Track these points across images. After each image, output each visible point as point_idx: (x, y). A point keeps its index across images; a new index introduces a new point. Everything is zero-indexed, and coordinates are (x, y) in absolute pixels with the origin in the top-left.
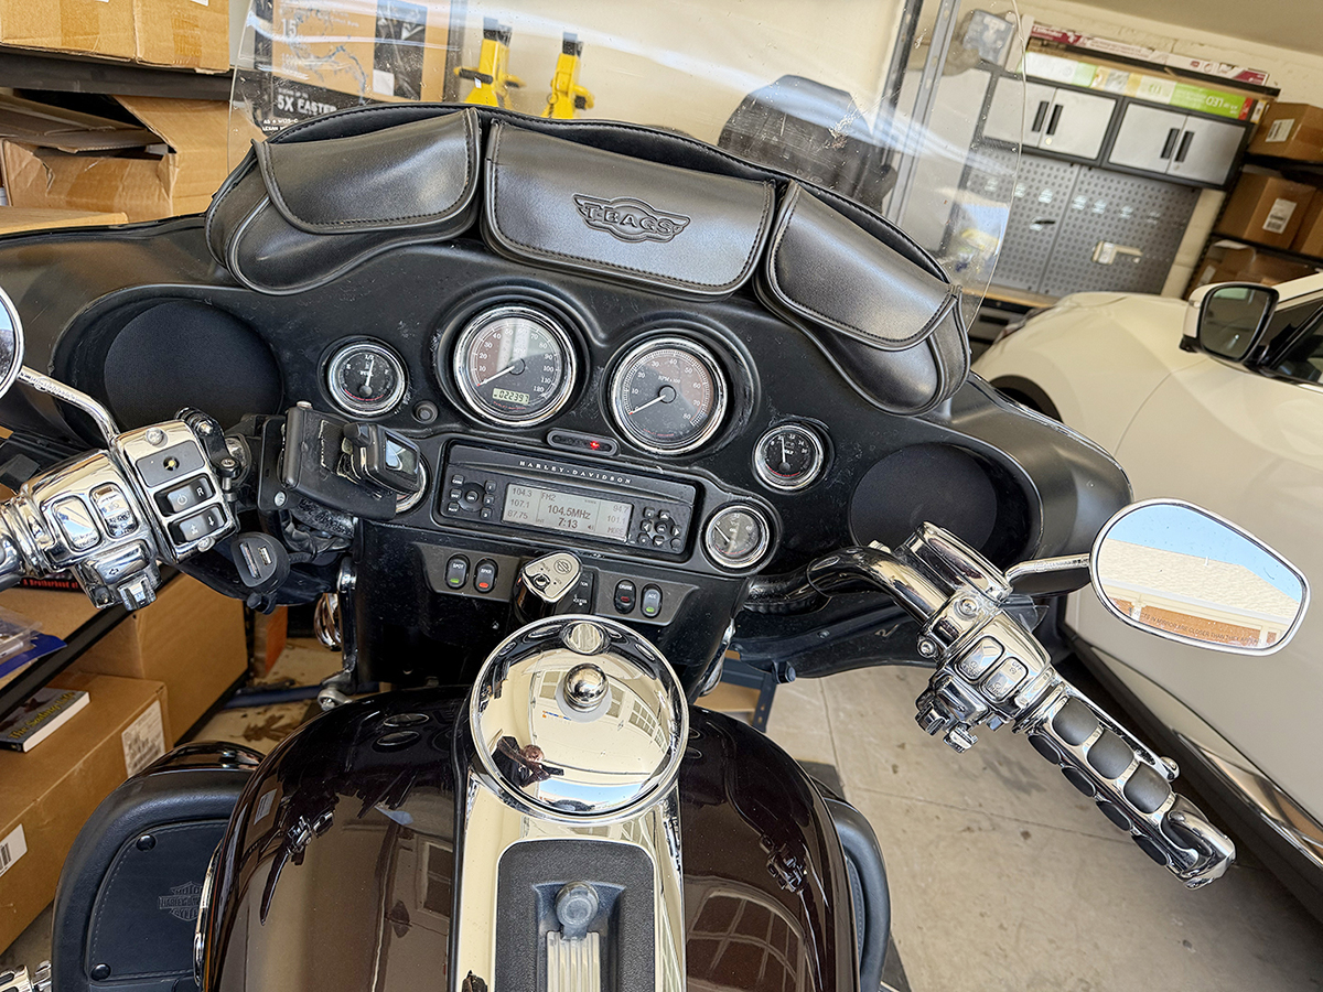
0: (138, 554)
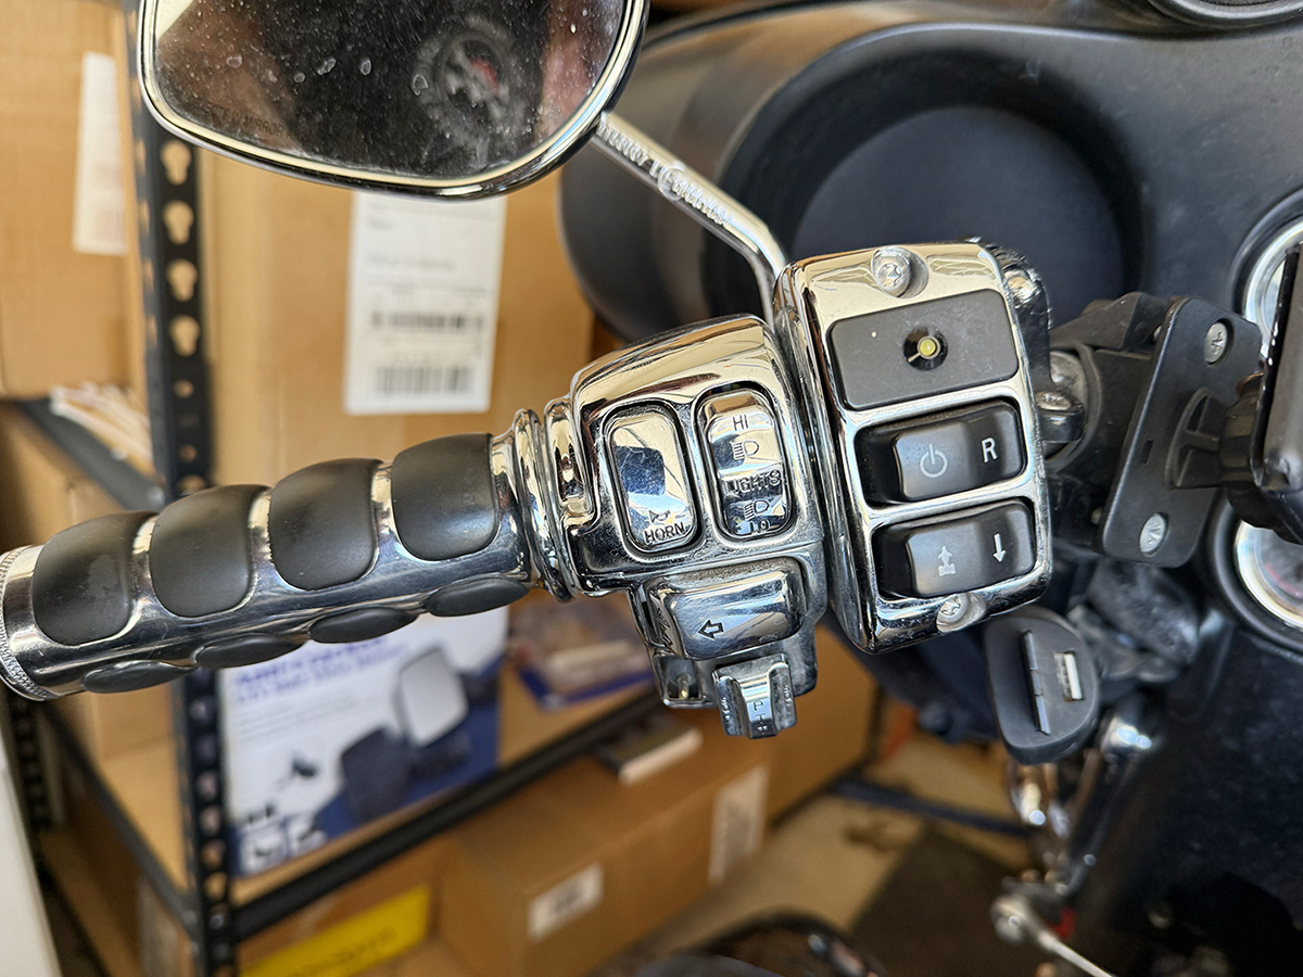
0: (779, 597)
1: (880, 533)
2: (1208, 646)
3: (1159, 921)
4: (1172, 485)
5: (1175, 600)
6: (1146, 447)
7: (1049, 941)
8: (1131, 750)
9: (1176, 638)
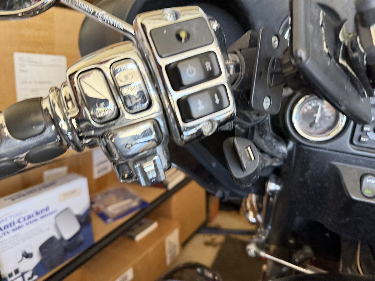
0: (153, 136)
1: (179, 102)
2: (290, 153)
3: (291, 241)
4: (270, 86)
5: (279, 141)
6: (260, 74)
7: (263, 254)
8: (275, 190)
9: (281, 152)
